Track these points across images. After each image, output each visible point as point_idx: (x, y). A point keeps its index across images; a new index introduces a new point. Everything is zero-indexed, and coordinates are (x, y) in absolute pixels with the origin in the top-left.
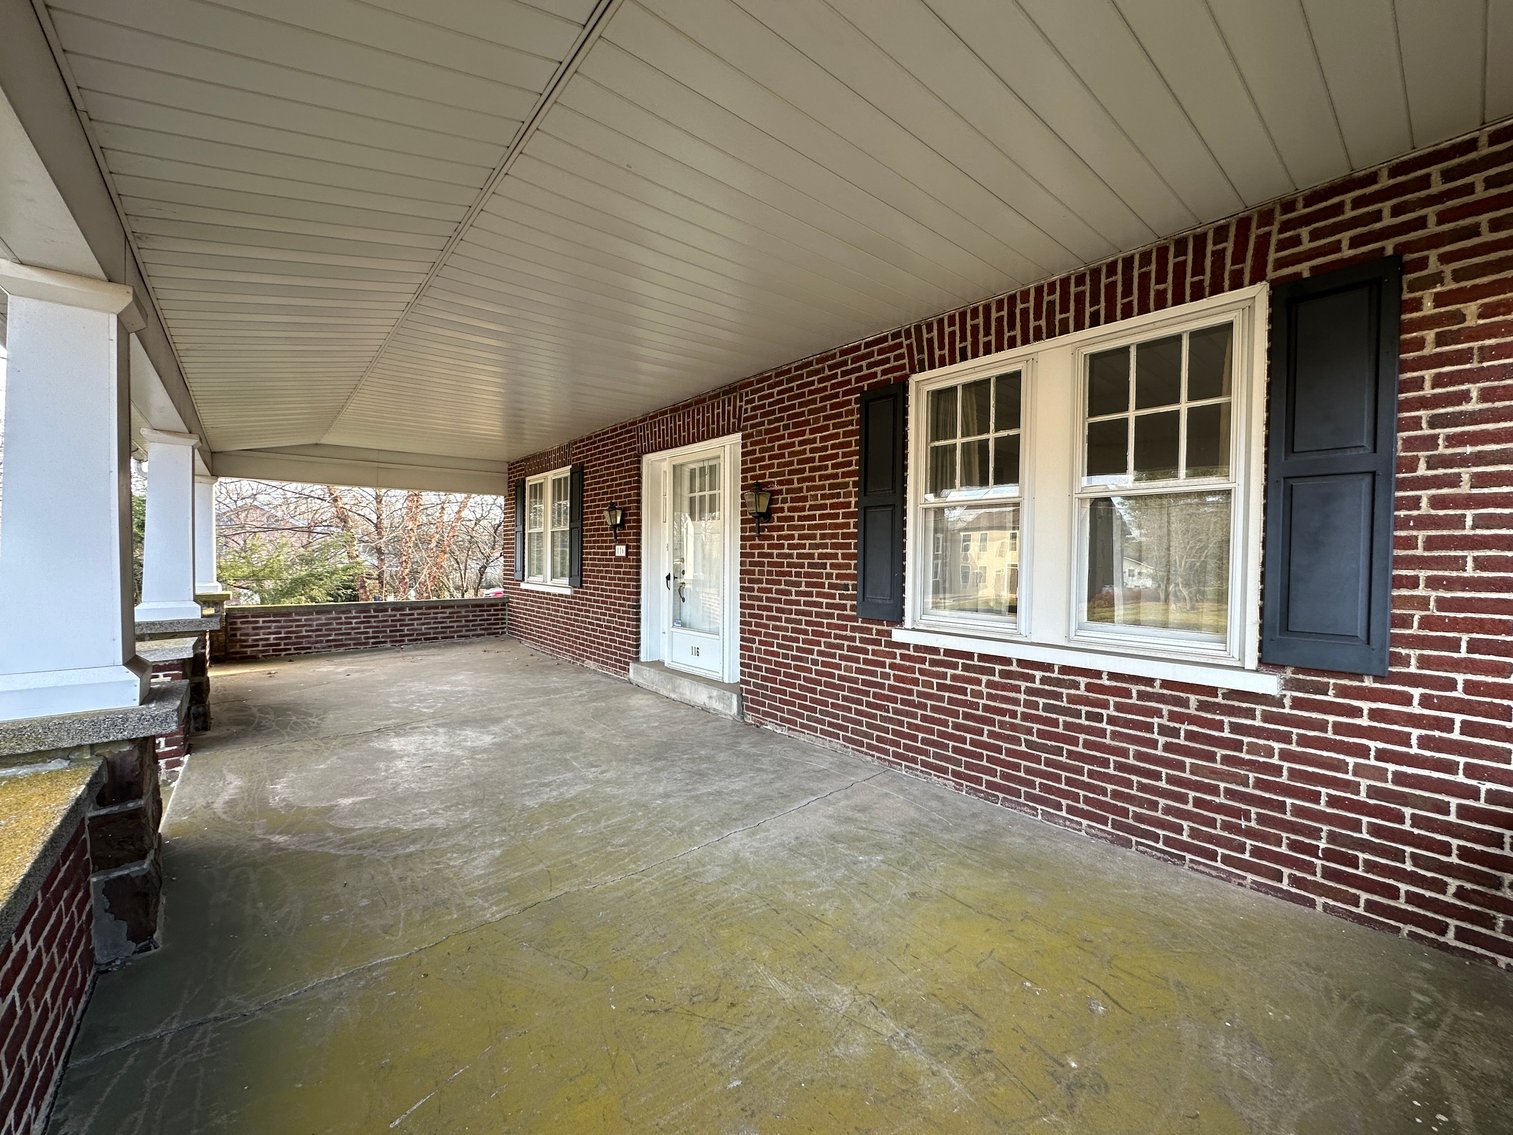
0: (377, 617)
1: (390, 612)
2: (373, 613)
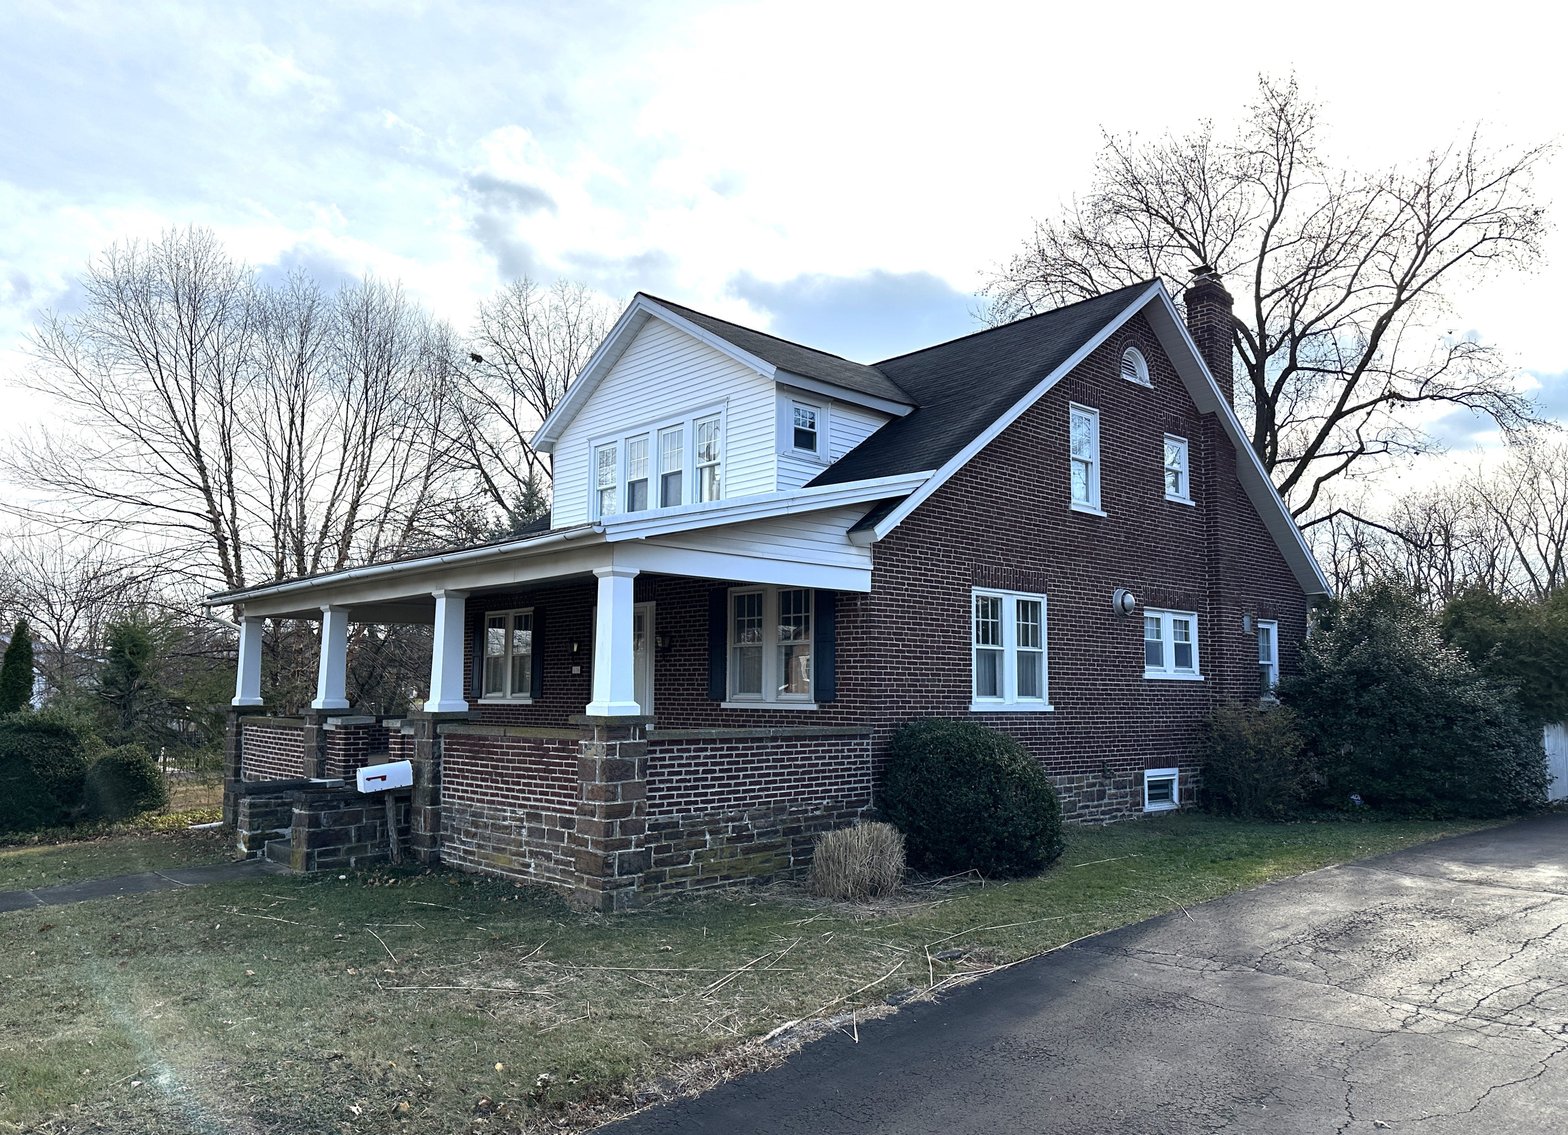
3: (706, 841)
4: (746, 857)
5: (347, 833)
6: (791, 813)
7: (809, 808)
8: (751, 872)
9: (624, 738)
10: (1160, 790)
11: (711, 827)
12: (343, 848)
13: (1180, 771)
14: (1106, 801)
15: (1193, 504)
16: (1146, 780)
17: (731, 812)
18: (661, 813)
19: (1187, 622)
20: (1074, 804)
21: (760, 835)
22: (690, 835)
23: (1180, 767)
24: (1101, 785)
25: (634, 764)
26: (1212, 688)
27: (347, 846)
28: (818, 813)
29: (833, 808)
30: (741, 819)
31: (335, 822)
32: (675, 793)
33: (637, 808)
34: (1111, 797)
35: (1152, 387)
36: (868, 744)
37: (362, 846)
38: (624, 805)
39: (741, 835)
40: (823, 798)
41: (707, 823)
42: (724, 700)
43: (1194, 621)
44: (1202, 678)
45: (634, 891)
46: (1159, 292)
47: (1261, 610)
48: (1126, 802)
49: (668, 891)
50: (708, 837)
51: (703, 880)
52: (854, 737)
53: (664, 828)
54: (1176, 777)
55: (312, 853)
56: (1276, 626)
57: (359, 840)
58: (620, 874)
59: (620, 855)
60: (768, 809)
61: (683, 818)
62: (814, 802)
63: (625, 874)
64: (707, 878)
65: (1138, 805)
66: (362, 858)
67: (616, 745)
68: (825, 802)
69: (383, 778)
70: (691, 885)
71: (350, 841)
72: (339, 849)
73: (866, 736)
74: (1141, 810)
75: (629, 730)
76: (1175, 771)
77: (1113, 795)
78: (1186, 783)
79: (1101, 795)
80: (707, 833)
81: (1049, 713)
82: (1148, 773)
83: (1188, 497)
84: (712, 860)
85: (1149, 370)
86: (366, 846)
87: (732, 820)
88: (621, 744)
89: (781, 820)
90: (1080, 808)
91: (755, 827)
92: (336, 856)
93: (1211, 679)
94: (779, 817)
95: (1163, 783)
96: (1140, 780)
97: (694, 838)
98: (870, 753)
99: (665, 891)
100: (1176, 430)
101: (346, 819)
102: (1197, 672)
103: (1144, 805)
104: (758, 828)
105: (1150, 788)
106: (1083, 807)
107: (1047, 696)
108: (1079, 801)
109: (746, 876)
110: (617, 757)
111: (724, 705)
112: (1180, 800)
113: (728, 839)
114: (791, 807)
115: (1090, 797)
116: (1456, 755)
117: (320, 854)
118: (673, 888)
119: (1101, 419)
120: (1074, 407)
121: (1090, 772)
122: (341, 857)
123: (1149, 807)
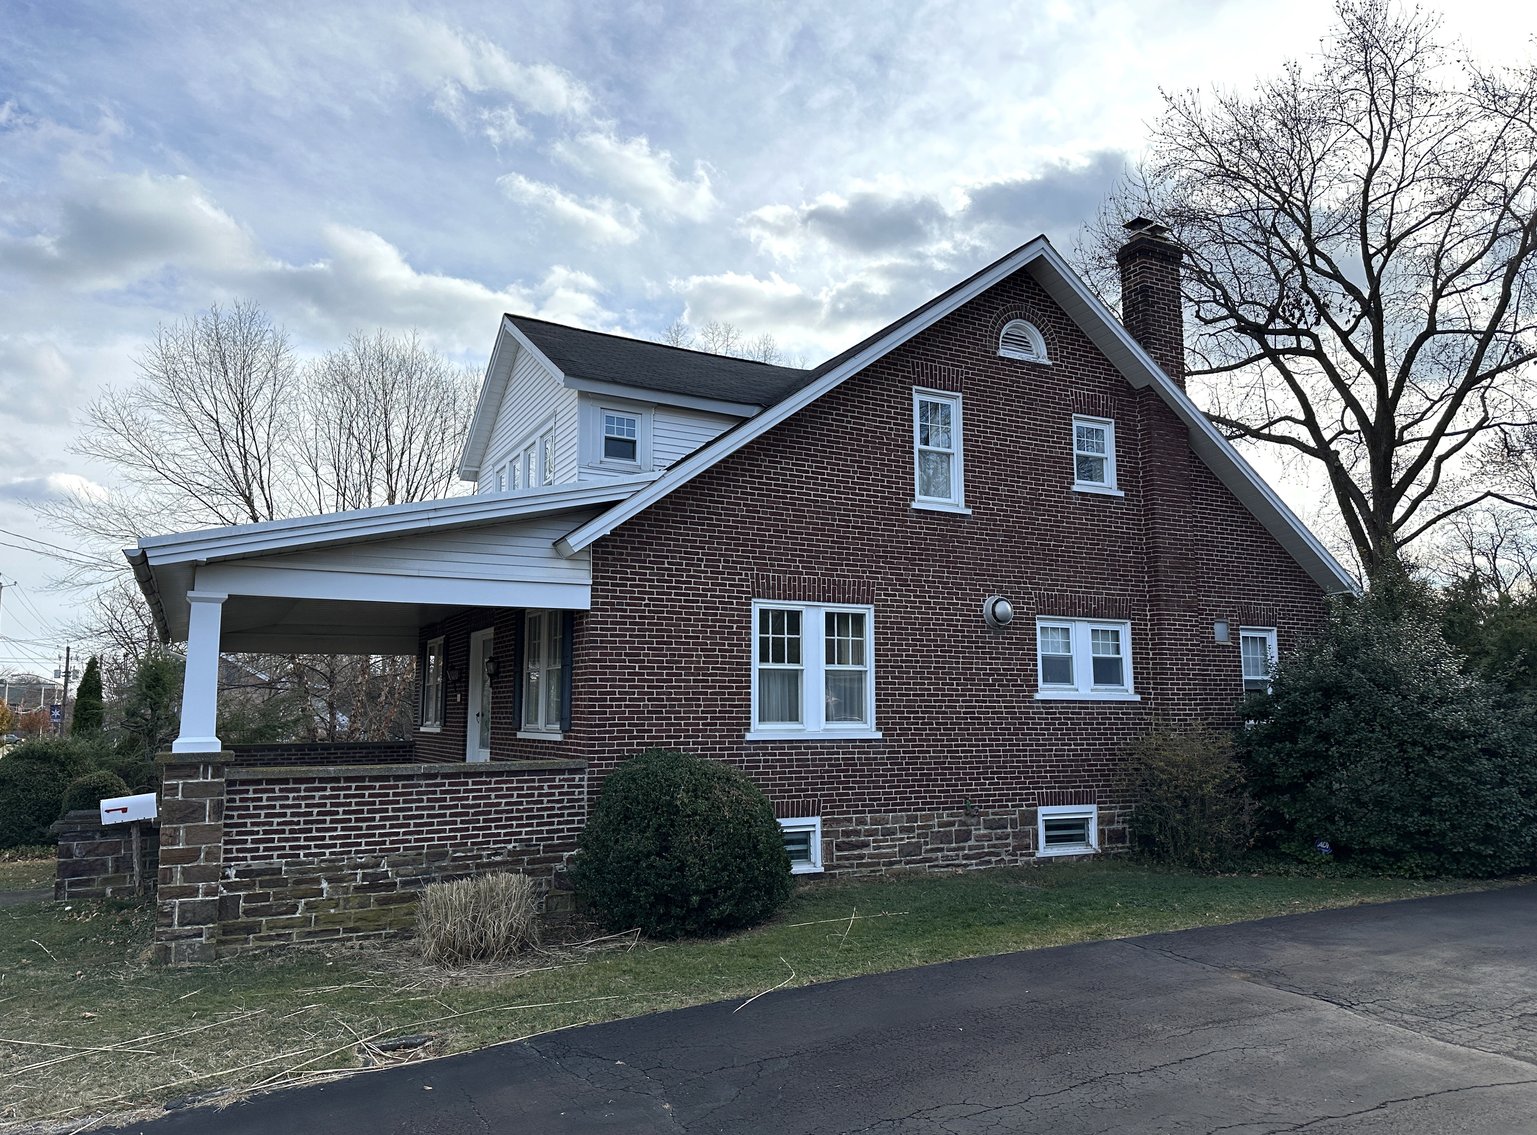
0: (309, 754)
1: (320, 751)
2: (307, 752)
3: (322, 890)
4: (385, 907)
5: (104, 864)
6: (455, 859)
7: (485, 853)
8: (391, 925)
9: (191, 777)
10: (1067, 831)
11: (330, 874)
12: (98, 878)
13: (1101, 809)
14: (972, 842)
15: (1122, 494)
16: (1040, 819)
17: (361, 858)
18: (253, 858)
19: (1116, 633)
20: (918, 846)
21: (404, 884)
22: (298, 882)
23: (1099, 803)
24: (962, 823)
25: (205, 805)
26: (1154, 709)
27: (103, 876)
28: (498, 858)
29: (523, 853)
30: (378, 865)
31: (88, 853)
32: (276, 836)
33: (207, 853)
34: (979, 838)
35: (1050, 363)
36: (582, 780)
37: (121, 877)
38: (188, 850)
39: (375, 883)
40: (509, 842)
41: (322, 870)
42: (519, 729)
43: (1126, 631)
44: (1138, 698)
45: (201, 943)
46: (1042, 252)
47: (1247, 615)
48: (1008, 845)
49: (264, 944)
50: (325, 885)
51: (316, 932)
52: (561, 772)
53: (258, 875)
54: (1094, 816)
55: (63, 882)
56: (1275, 633)
57: (117, 870)
58: (181, 924)
59: (181, 904)
60: (421, 854)
61: (287, 864)
62: (491, 846)
63: (188, 924)
64: (322, 931)
65: (1026, 844)
66: (120, 889)
67: (178, 784)
68: (510, 846)
69: (124, 810)
70: (298, 937)
71: (106, 871)
72: (94, 879)
73: (580, 771)
74: (1033, 855)
75: (198, 768)
76: (1093, 808)
77: (984, 836)
78: (1111, 822)
79: (964, 836)
80: (323, 881)
81: (876, 740)
82: (1042, 810)
83: (1115, 486)
84: (332, 911)
85: (1047, 344)
86: (125, 877)
87: (362, 866)
88: (184, 784)
89: (439, 867)
90: (927, 851)
91: (398, 875)
92: (89, 886)
93: (1154, 699)
94: (437, 864)
95: (1070, 823)
96: (1032, 819)
97: (303, 887)
98: (586, 790)
99: (259, 943)
100: (1092, 409)
101: (101, 850)
102: (1131, 690)
103: (1037, 849)
104: (401, 876)
105: (1048, 828)
106: (932, 850)
107: (874, 721)
108: (926, 843)
109: (384, 929)
110: (180, 797)
111: (520, 735)
112: (1101, 843)
113: (356, 888)
114: (455, 852)
115: (946, 838)
116: (1434, 795)
117: (71, 885)
118: (274, 940)
119: (964, 403)
120: (917, 391)
121: (944, 809)
122: (95, 887)
123: (1045, 851)
